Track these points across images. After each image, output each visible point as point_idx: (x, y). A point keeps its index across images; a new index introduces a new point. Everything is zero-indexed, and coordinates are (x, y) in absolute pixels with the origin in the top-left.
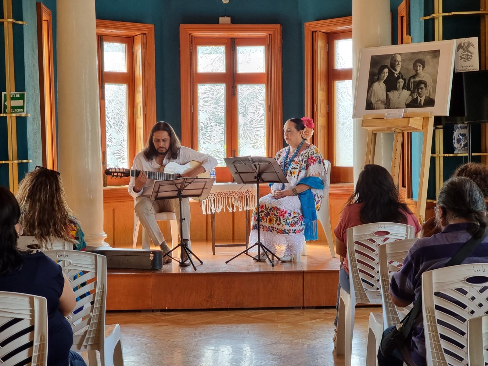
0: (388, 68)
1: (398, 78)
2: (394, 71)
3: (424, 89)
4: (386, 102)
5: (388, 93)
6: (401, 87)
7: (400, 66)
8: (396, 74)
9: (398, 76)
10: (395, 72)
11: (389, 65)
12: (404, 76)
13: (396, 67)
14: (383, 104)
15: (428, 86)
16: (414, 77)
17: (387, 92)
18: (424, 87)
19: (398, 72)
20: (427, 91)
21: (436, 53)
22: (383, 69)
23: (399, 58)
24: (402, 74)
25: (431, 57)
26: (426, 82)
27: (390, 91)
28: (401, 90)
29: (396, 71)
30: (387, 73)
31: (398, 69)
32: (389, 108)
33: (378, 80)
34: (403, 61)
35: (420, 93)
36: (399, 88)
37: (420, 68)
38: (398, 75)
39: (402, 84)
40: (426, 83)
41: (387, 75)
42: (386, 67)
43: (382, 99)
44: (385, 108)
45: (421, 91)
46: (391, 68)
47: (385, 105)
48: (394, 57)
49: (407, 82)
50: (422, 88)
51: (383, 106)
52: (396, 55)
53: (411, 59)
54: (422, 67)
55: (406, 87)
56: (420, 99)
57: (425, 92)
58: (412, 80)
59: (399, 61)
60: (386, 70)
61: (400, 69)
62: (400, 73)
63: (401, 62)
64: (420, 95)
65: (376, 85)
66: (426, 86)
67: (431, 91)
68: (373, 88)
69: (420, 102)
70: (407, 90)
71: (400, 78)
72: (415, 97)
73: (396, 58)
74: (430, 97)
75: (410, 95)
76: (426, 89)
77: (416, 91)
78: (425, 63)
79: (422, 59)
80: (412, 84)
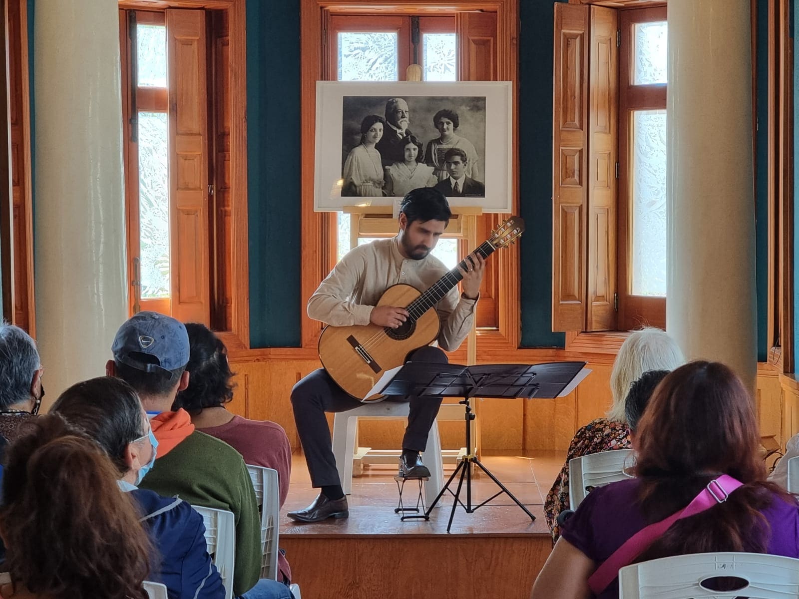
0: (381, 121)
1: (405, 141)
2: (395, 128)
3: (461, 164)
4: (385, 184)
5: (387, 167)
6: (414, 159)
7: (407, 119)
8: (400, 134)
9: (404, 138)
10: (399, 131)
11: (383, 116)
12: (417, 138)
13: (399, 122)
14: (378, 186)
15: (468, 160)
16: (438, 141)
17: (383, 166)
18: (461, 162)
19: (404, 131)
20: (466, 167)
21: (478, 104)
22: (373, 124)
23: (403, 106)
24: (413, 135)
25: (469, 108)
26: (464, 152)
27: (390, 165)
28: (415, 163)
29: (400, 128)
30: (380, 130)
31: (405, 124)
32: (394, 195)
33: (364, 141)
34: (413, 111)
35: (454, 170)
36: (409, 160)
37: (449, 127)
38: (405, 135)
39: (415, 153)
40: (463, 154)
41: (380, 134)
42: (377, 119)
43: (375, 177)
44: (384, 195)
45: (455, 169)
46: (388, 122)
47: (382, 189)
48: (392, 103)
50: (456, 163)
51: (380, 191)
52: (397, 99)
53: (429, 110)
54: (452, 125)
55: (424, 158)
56: (455, 181)
57: (464, 170)
58: (434, 148)
59: (404, 112)
60: (379, 126)
61: (407, 125)
62: (407, 132)
63: (407, 113)
64: (455, 175)
65: (360, 152)
66: (464, 160)
67: (476, 169)
68: (354, 156)
69: (454, 187)
70: (426, 165)
71: (409, 143)
72: (445, 178)
73: (398, 105)
74: (475, 180)
75: (433, 174)
76: (465, 165)
77: (445, 168)
78: (458, 118)
79: (451, 111)
80: (435, 155)
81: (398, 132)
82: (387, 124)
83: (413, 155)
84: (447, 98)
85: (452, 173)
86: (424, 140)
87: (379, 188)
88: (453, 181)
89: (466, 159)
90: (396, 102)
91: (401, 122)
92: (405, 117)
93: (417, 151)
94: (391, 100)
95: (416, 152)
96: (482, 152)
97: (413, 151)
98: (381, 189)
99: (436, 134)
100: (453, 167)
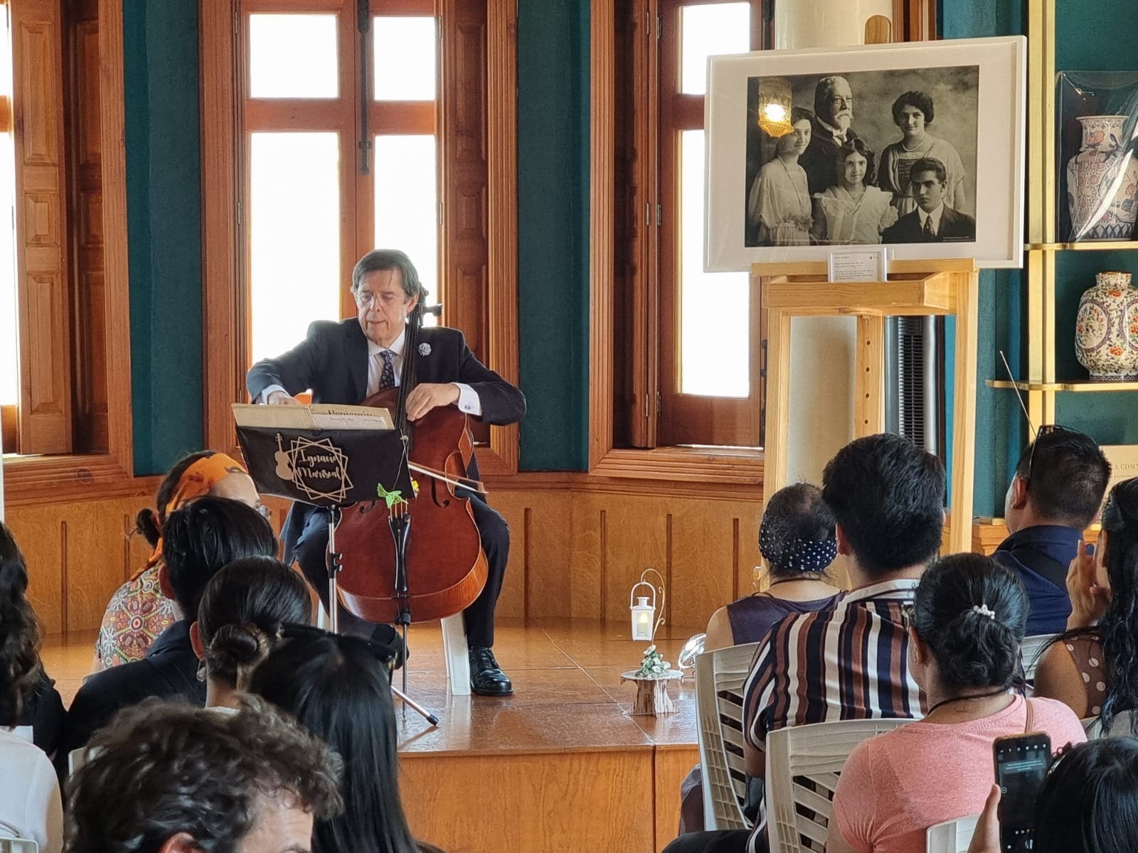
0: (807, 116)
1: (846, 150)
2: (830, 128)
3: (937, 186)
4: (814, 224)
5: (817, 196)
6: (859, 179)
7: (849, 112)
8: (838, 137)
9: (844, 144)
10: (836, 133)
11: (811, 108)
12: (865, 144)
13: (836, 117)
14: (803, 229)
15: (947, 177)
16: (900, 147)
17: (811, 192)
18: (936, 181)
19: (844, 132)
20: (945, 191)
21: (965, 79)
22: (794, 122)
23: (843, 89)
24: (859, 138)
25: (950, 87)
26: (941, 163)
27: (822, 191)
28: (861, 186)
29: (837, 127)
30: (806, 133)
31: (845, 121)
32: (827, 242)
33: (780, 154)
34: (859, 97)
35: (925, 196)
36: (852, 182)
37: (917, 122)
38: (846, 140)
39: (861, 169)
40: (940, 167)
41: (806, 139)
42: (801, 113)
43: (798, 213)
45: (927, 193)
46: (818, 119)
47: (810, 232)
48: (825, 84)
49: (877, 162)
50: (929, 184)
51: (805, 236)
52: (833, 78)
53: (884, 94)
54: (922, 118)
55: (876, 178)
56: (927, 215)
57: (943, 194)
58: (893, 158)
59: (845, 99)
60: (804, 125)
61: (849, 121)
62: (850, 134)
63: (850, 101)
64: (926, 205)
65: (774, 171)
66: (942, 178)
67: (961, 194)
68: (765, 179)
69: (925, 226)
70: (879, 189)
71: (852, 152)
72: (910, 211)
73: (834, 88)
74: (961, 211)
75: (891, 204)
76: (943, 186)
77: (911, 193)
78: (932, 104)
79: (922, 94)
80: (894, 171)
81: (834, 134)
82: (818, 122)
83: (859, 173)
84: (914, 72)
85: (921, 201)
86: (878, 147)
87: (805, 231)
88: (923, 215)
89: (945, 175)
90: (832, 83)
91: (839, 118)
92: (846, 108)
93: (865, 165)
94: (823, 79)
95: (864, 168)
96: (971, 162)
97: (858, 167)
98: (807, 232)
99: (896, 135)
100: (923, 190)
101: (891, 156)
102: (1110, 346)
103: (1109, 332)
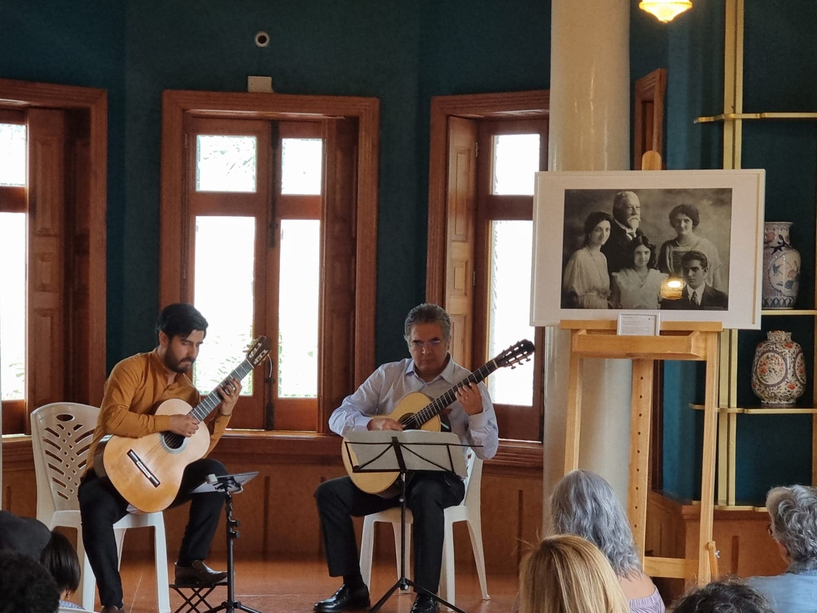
0: (608, 219)
1: (636, 243)
2: (624, 227)
3: (701, 270)
4: (611, 294)
5: (614, 274)
6: (645, 263)
7: (638, 217)
8: (630, 234)
9: (634, 239)
10: (628, 231)
11: (610, 213)
12: (649, 239)
13: (629, 220)
14: (603, 296)
15: (708, 265)
16: (674, 242)
17: (610, 272)
18: (700, 267)
19: (634, 231)
20: (706, 274)
21: (722, 198)
22: (598, 222)
23: (634, 200)
24: (645, 235)
25: (711, 203)
26: (704, 255)
27: (617, 271)
28: (645, 268)
29: (629, 227)
30: (607, 229)
31: (635, 223)
32: (620, 306)
33: (588, 243)
34: (645, 206)
35: (692, 278)
36: (640, 265)
37: (687, 226)
38: (635, 236)
39: (646, 257)
40: (704, 257)
41: (607, 234)
42: (603, 216)
43: (599, 285)
44: (610, 307)
45: (694, 275)
46: (616, 221)
47: (608, 299)
48: (620, 197)
49: (658, 252)
50: (695, 269)
51: (605, 302)
52: (627, 192)
53: (663, 205)
54: (691, 223)
55: (657, 263)
56: (693, 290)
57: (705, 277)
58: (669, 250)
59: (635, 207)
60: (605, 224)
61: (638, 224)
62: (638, 232)
63: (639, 209)
64: (692, 283)
65: (582, 255)
66: (704, 264)
67: (718, 277)
68: (576, 261)
69: (692, 298)
70: (659, 271)
71: (640, 244)
73: (628, 200)
74: (717, 289)
76: (705, 271)
77: (682, 275)
78: (698, 214)
79: (690, 206)
80: (670, 259)
81: (627, 232)
82: (615, 223)
83: (644, 260)
84: (685, 191)
85: (689, 281)
87: (604, 299)
88: (691, 291)
89: (707, 264)
90: (626, 196)
91: (630, 220)
92: (636, 214)
93: (649, 254)
94: (619, 194)
95: (648, 256)
97: (644, 255)
98: (606, 300)
99: (672, 234)
100: (691, 273)
101: (668, 250)
102: (788, 382)
103: (786, 373)
